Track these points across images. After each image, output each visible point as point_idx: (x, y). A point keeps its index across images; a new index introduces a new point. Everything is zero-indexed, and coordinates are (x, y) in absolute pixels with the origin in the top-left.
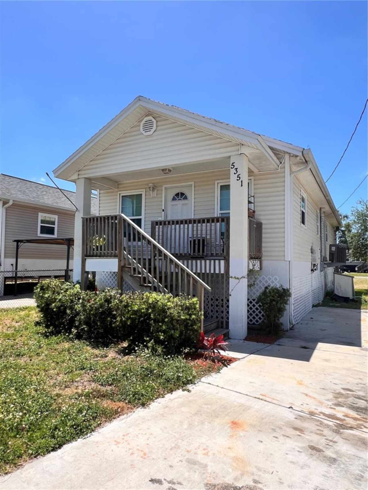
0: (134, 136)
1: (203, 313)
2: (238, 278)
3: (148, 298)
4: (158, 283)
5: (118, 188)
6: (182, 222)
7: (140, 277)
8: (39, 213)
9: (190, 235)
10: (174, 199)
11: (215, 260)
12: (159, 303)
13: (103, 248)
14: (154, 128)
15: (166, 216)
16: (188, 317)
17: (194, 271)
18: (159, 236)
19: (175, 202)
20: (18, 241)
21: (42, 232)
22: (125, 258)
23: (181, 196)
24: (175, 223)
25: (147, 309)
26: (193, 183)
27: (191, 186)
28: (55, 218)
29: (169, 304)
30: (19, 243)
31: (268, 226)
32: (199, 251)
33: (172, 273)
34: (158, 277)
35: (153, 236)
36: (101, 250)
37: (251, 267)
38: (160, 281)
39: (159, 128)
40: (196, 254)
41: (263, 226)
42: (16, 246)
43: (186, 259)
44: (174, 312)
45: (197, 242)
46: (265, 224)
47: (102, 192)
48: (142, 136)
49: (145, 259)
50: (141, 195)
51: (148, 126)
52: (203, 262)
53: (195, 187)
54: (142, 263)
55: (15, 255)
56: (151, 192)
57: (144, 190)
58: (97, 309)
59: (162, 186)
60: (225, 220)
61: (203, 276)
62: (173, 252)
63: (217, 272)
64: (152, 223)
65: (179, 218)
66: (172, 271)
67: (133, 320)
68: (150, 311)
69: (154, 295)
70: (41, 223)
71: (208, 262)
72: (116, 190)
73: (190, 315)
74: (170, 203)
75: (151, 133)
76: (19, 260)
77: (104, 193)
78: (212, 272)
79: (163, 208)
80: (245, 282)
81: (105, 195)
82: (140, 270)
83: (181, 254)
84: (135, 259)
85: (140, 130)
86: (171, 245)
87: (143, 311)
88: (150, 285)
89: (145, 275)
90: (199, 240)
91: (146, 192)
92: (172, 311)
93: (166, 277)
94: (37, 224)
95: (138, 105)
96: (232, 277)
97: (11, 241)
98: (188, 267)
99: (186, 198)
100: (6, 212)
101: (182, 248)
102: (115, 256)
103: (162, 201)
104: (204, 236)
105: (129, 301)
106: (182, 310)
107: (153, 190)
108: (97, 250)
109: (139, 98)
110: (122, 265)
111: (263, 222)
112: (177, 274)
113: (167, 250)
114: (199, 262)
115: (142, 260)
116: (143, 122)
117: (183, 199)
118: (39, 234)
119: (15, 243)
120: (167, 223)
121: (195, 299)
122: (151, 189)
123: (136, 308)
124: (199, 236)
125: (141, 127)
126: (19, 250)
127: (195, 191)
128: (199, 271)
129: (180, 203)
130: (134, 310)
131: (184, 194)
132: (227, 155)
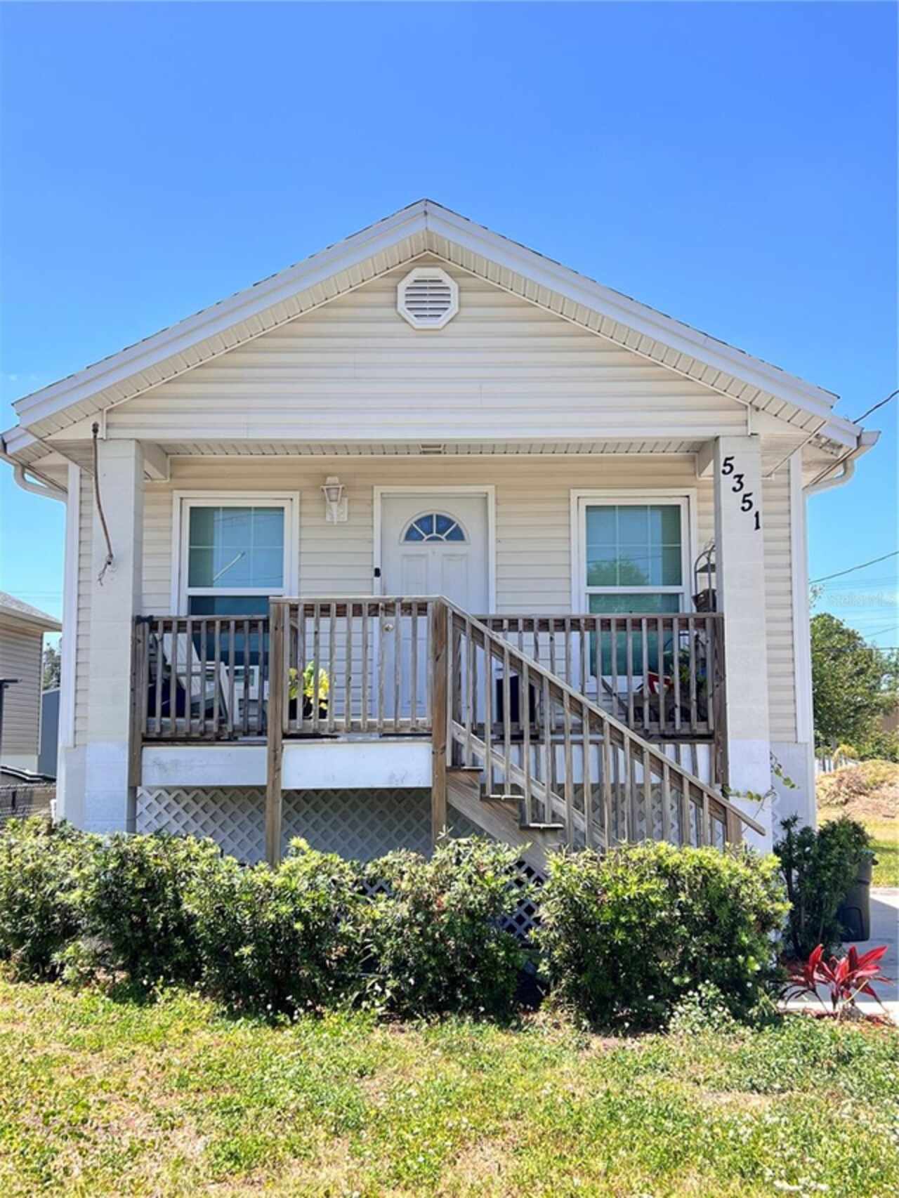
5: (172, 476)
7: (520, 803)
10: (411, 535)
14: (453, 308)
19: (415, 547)
22: (457, 743)
23: (438, 528)
26: (489, 488)
27: (483, 496)
39: (467, 311)
50: (280, 510)
51: (426, 298)
53: (497, 502)
56: (336, 506)
59: (372, 489)
72: (165, 483)
74: (401, 547)
75: (438, 323)
79: (378, 565)
85: (390, 305)
91: (298, 501)
96: (737, 794)
99: (458, 535)
103: (371, 542)
116: (408, 281)
117: (447, 538)
125: (401, 298)
127: (497, 515)
129: (436, 551)
131: (450, 522)
132: (709, 433)
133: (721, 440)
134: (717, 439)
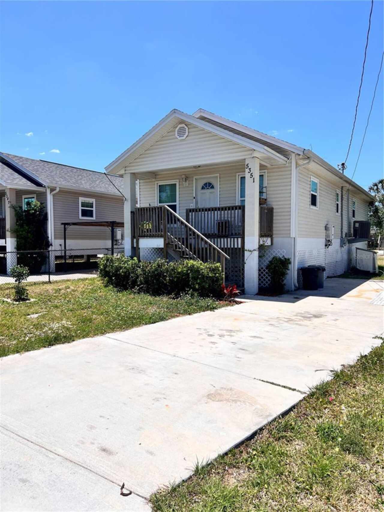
0: (170, 139)
1: (224, 273)
2: (251, 251)
3: (187, 264)
4: (193, 255)
5: (155, 178)
6: (209, 210)
7: (180, 251)
8: (80, 198)
9: (216, 219)
10: (203, 188)
11: (234, 238)
12: (195, 266)
13: (152, 231)
14: (187, 134)
15: (197, 203)
16: (214, 275)
17: (219, 247)
18: (192, 219)
19: (203, 191)
20: (65, 224)
21: (83, 215)
22: (169, 238)
23: (208, 186)
24: (204, 210)
25: (187, 271)
26: (218, 175)
27: (217, 177)
28: (92, 200)
29: (201, 266)
30: (66, 226)
31: (278, 210)
32: (222, 232)
33: (203, 249)
34: (193, 251)
35: (187, 220)
36: (151, 232)
37: (261, 243)
38: (195, 254)
39: (190, 134)
40: (220, 233)
41: (274, 211)
42: (63, 229)
43: (213, 238)
44: (205, 272)
45: (221, 225)
46: (275, 209)
47: (142, 181)
48: (176, 140)
49: (183, 239)
50: (175, 184)
51: (181, 132)
52: (226, 239)
53: (220, 178)
54: (181, 241)
55: (63, 236)
56: (184, 182)
57: (178, 180)
58: (153, 272)
59: (193, 177)
60: (242, 208)
61: (225, 250)
62: (203, 233)
63: (236, 247)
64: (187, 210)
65: (208, 206)
66: (203, 246)
67: (178, 278)
68: (189, 272)
69: (192, 261)
70: (82, 206)
71: (229, 239)
72: (154, 180)
73: (215, 274)
74: (200, 191)
75: (184, 138)
76: (67, 241)
77: (144, 183)
78: (232, 247)
79: (194, 196)
80: (256, 254)
81: (144, 184)
82: (180, 246)
83: (209, 234)
84: (176, 238)
85: (175, 135)
86: (201, 227)
87: (184, 272)
88: (188, 256)
89: (184, 250)
90: (222, 223)
91: (179, 182)
92: (203, 271)
93: (199, 251)
94: (79, 208)
95: (174, 116)
96: (246, 250)
97: (60, 224)
98: (214, 244)
99: (213, 187)
100: (53, 198)
101: (209, 229)
102: (161, 236)
103: (193, 190)
104: (226, 219)
105: (175, 266)
106: (210, 271)
107: (185, 181)
108: (148, 232)
109: (175, 111)
110: (167, 242)
111: (274, 207)
112: (206, 249)
113: (198, 231)
114: (222, 240)
115: (181, 239)
116: (177, 129)
117: (211, 188)
118: (81, 217)
119: (63, 226)
120: (198, 210)
121: (218, 264)
122: (184, 180)
123: (180, 270)
124: (222, 219)
125: (176, 133)
126: (66, 232)
127: (220, 181)
128: (222, 246)
129: (208, 191)
130: (178, 272)
131: (211, 184)
132: (243, 158)
133: (246, 160)
134: (245, 159)
